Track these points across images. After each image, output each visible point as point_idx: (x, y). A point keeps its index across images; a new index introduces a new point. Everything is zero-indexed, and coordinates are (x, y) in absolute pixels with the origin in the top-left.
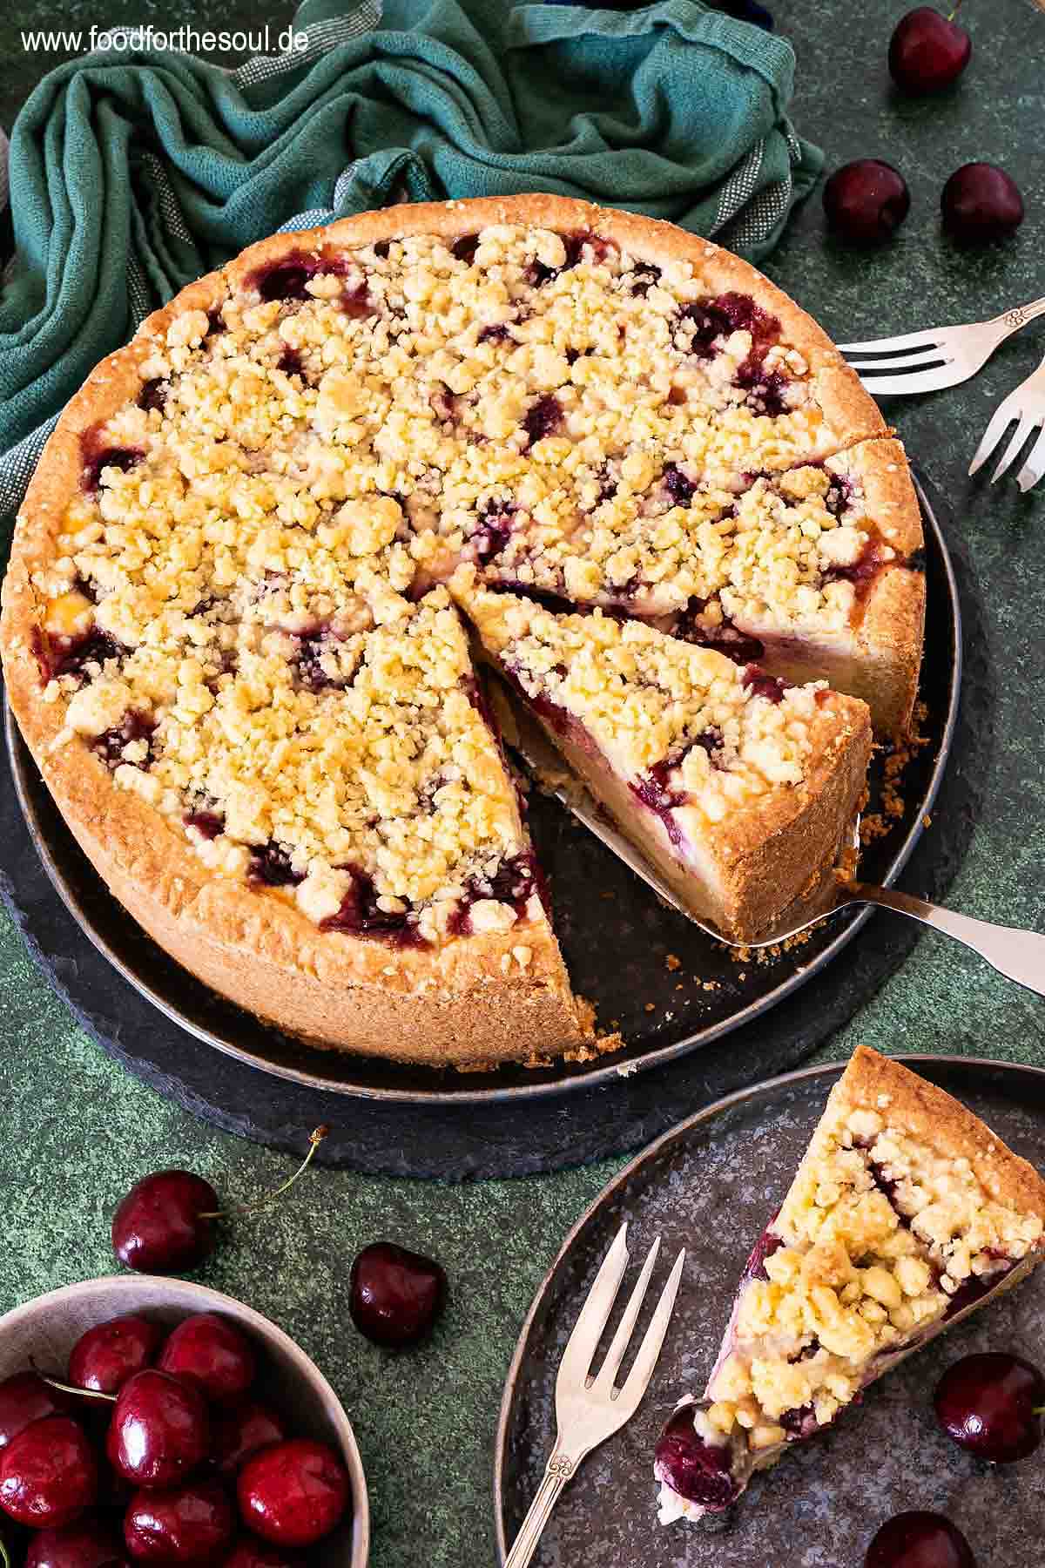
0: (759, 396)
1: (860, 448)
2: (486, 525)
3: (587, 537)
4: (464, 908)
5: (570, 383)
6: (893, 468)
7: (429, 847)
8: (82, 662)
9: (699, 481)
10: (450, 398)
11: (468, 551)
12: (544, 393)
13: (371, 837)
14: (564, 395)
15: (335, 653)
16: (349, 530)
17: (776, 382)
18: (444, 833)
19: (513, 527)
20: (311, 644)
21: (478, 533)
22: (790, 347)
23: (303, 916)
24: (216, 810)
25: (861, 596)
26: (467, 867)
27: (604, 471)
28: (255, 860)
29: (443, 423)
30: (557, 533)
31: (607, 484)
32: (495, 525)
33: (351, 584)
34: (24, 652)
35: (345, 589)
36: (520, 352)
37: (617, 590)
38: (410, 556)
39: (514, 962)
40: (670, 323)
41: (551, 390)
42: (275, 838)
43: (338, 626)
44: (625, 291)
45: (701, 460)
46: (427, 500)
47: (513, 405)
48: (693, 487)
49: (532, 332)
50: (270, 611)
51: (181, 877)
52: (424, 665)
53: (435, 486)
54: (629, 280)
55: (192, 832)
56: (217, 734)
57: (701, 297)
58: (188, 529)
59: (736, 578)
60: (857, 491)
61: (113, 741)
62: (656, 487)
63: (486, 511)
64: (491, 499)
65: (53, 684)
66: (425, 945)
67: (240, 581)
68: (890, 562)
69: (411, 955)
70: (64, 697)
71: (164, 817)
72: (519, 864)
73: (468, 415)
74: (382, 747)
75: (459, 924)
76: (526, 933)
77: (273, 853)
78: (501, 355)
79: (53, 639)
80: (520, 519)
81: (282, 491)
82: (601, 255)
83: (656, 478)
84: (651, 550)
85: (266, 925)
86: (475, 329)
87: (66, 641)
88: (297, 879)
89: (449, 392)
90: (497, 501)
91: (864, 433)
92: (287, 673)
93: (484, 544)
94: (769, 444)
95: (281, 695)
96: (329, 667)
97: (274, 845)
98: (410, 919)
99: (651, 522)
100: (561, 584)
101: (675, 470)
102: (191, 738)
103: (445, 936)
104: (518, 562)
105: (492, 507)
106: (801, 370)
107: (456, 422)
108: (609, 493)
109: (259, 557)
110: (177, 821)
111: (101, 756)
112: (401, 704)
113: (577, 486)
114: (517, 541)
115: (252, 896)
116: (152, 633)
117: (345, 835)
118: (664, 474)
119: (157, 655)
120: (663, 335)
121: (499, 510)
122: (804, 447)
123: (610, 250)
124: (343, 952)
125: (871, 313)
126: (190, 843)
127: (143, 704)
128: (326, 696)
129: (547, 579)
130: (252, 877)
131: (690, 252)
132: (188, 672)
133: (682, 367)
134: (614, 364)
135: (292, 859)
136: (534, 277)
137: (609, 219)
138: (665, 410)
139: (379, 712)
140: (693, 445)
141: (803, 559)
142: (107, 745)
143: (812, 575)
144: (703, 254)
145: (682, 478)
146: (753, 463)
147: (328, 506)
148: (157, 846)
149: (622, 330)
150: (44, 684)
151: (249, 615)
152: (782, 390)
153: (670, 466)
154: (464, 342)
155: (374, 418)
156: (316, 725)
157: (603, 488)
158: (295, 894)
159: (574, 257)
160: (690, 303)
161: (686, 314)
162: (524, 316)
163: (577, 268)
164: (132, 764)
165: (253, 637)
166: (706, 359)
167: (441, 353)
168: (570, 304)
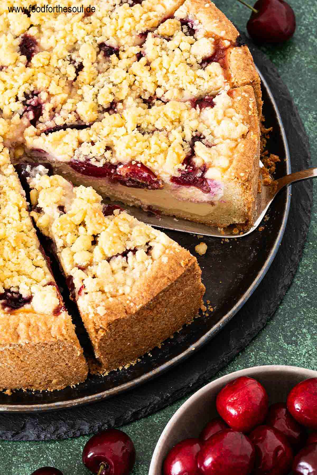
2: (28, 105)
3: (79, 92)
5: (32, 25)
9: (119, 47)
11: (25, 121)
12: (22, 35)
14: (33, 32)
19: (42, 101)
21: (26, 111)
25: (224, 67)
27: (71, 60)
28: (3, 301)
30: (65, 96)
31: (76, 65)
32: (33, 103)
41: (24, 32)
42: (7, 287)
48: (118, 51)
59: (161, 82)
60: (196, 22)
63: (24, 99)
64: (24, 93)
68: (229, 47)
80: (43, 96)
83: (98, 53)
84: (115, 85)
88: (29, 300)
90: (28, 92)
93: (31, 115)
94: (145, 16)
97: (8, 290)
100: (79, 119)
104: (52, 117)
108: (80, 68)
113: (63, 71)
114: (47, 108)
118: (100, 50)
121: (30, 96)
122: (160, 11)
129: (71, 119)
130: (6, 309)
135: (21, 292)
138: (86, 20)
141: (188, 61)
143: (196, 66)
145: (110, 48)
146: (141, 28)
153: (102, 45)
157: (75, 67)
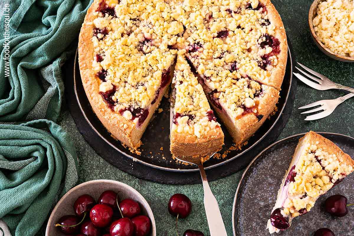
0: (263, 63)
1: (270, 88)
2: (194, 46)
3: (209, 62)
4: (125, 110)
5: (234, 32)
6: (272, 96)
7: (130, 94)
8: (106, 13)
9: (238, 69)
10: (211, 17)
11: (187, 48)
12: (227, 30)
13: (123, 84)
14: (230, 33)
15: (148, 47)
16: (170, 27)
17: (269, 62)
18: (134, 94)
19: (198, 50)
20: (146, 42)
21: (192, 46)
22: (278, 58)
23: (99, 88)
24: (103, 57)
25: (243, 114)
26: (133, 103)
27: (224, 53)
28: (101, 72)
29: (206, 20)
30: (205, 57)
31: (222, 56)
32: (196, 47)
33: (162, 36)
34: (98, 3)
35: (160, 37)
36: (231, 18)
37: (205, 77)
38: (176, 40)
39: (123, 126)
40: (261, 36)
41: (229, 30)
43: (153, 42)
44: (260, 23)
45: (241, 66)
46: (189, 32)
47: (219, 27)
48: (236, 69)
49: (236, 16)
50: (144, 30)
51: (86, 64)
52: (160, 62)
53: (193, 31)
54: (263, 21)
55: (95, 58)
56: (115, 44)
57: (272, 35)
58: (145, 3)
59: (226, 93)
60: (262, 95)
61: (98, 31)
62: (230, 64)
63: (196, 43)
64: (199, 42)
65: (97, 12)
66: (113, 111)
67: (145, 20)
68: (254, 113)
69: (109, 110)
70: (97, 16)
71: (94, 51)
72: (142, 110)
73: (211, 23)
74: (139, 70)
75: (121, 112)
76: (130, 123)
77: (105, 73)
78: (227, 16)
79: (105, 4)
80: (201, 49)
81: (166, 10)
82: (263, 12)
83: (232, 62)
84: (217, 75)
85: (91, 84)
86: (227, 7)
87: (107, 6)
88: (104, 81)
89: (212, 15)
91: (274, 86)
92: (137, 43)
93: (191, 49)
94: (255, 73)
95: (132, 47)
96: (144, 48)
97: (106, 71)
98: (115, 104)
99: (223, 69)
100: (197, 67)
101: (236, 63)
102: (111, 41)
103: (118, 112)
104: (194, 57)
105: (198, 43)
106: (275, 64)
107: (208, 22)
108: (220, 58)
109: (151, 19)
110: (95, 54)
111: (94, 32)
112: (150, 65)
113: (216, 52)
114: (196, 53)
115: (94, 78)
116: (122, 17)
117: (119, 80)
119: (119, 22)
120: (258, 37)
121: (199, 45)
122: (261, 79)
123: (265, 12)
124: (99, 100)
125: (316, 63)
126: (94, 59)
127: (109, 29)
128: (140, 53)
129: (195, 64)
130: (98, 74)
131: (278, 25)
132: (121, 29)
133: (256, 45)
134: (244, 35)
135: (107, 77)
136: (248, 6)
137: (271, 6)
138: (245, 51)
139: (145, 64)
140: (243, 62)
141: (241, 99)
142: (97, 31)
143: (239, 103)
144: (280, 27)
145: (235, 66)
146: (250, 74)
147: (172, 19)
148: (87, 55)
149: (252, 30)
150: (96, 11)
151: (141, 27)
152: (268, 65)
153: (235, 62)
154: (223, 9)
155: (194, 10)
156: (133, 57)
157: (220, 56)
158: (101, 83)
159: (258, 9)
160: (268, 35)
161: (266, 36)
162: (238, 12)
163: (256, 11)
164: (97, 38)
165: (138, 32)
166: (261, 48)
167: (217, 7)
168: (248, 17)
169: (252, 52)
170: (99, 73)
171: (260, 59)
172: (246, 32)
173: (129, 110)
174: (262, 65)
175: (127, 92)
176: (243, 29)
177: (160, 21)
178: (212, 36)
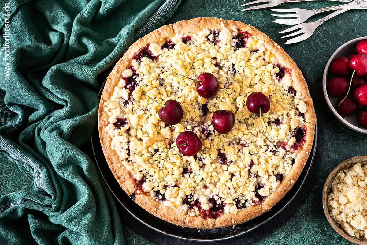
0: (191, 202)
4: (133, 71)
7: (150, 73)
8: (239, 40)
10: (243, 146)
12: (229, 164)
13: (161, 66)
17: (191, 207)
22: (196, 216)
24: (188, 43)
26: (141, 77)
27: (201, 161)
29: (239, 141)
34: (247, 30)
36: (243, 167)
40: (223, 199)
41: (229, 166)
44: (240, 198)
45: (187, 179)
47: (230, 155)
48: (183, 174)
49: (245, 173)
54: (243, 202)
55: (186, 36)
56: (204, 53)
57: (224, 210)
61: (216, 35)
62: (189, 167)
66: (132, 59)
69: (132, 56)
70: (232, 31)
71: (193, 33)
73: (236, 146)
75: (131, 67)
78: (245, 163)
79: (247, 37)
82: (254, 202)
86: (256, 162)
87: (245, 39)
88: (162, 48)
89: (245, 146)
90: (211, 136)
97: (173, 48)
98: (138, 60)
102: (206, 49)
103: (130, 64)
106: (189, 213)
107: (238, 144)
110: (191, 35)
111: (216, 31)
112: (183, 89)
115: (164, 37)
117: (165, 61)
119: (230, 53)
120: (221, 195)
123: (253, 204)
126: (184, 34)
127: (220, 45)
130: (169, 40)
132: (220, 56)
133: (211, 193)
134: (224, 181)
135: (167, 50)
136: (260, 185)
140: (191, 180)
150: (238, 30)
152: (188, 206)
154: (255, 158)
158: (159, 45)
159: (257, 195)
160: (225, 206)
161: (222, 203)
162: (250, 173)
163: (254, 194)
164: (209, 35)
165: (220, 73)
166: (209, 199)
167: (256, 152)
168: (246, 185)
169: (203, 190)
170: (170, 42)
171: (195, 198)
172: (227, 183)
173: (133, 74)
174: (189, 200)
175: (152, 70)
176: (231, 179)
177: (234, 93)
178: (221, 148)
